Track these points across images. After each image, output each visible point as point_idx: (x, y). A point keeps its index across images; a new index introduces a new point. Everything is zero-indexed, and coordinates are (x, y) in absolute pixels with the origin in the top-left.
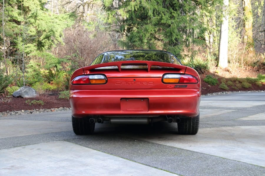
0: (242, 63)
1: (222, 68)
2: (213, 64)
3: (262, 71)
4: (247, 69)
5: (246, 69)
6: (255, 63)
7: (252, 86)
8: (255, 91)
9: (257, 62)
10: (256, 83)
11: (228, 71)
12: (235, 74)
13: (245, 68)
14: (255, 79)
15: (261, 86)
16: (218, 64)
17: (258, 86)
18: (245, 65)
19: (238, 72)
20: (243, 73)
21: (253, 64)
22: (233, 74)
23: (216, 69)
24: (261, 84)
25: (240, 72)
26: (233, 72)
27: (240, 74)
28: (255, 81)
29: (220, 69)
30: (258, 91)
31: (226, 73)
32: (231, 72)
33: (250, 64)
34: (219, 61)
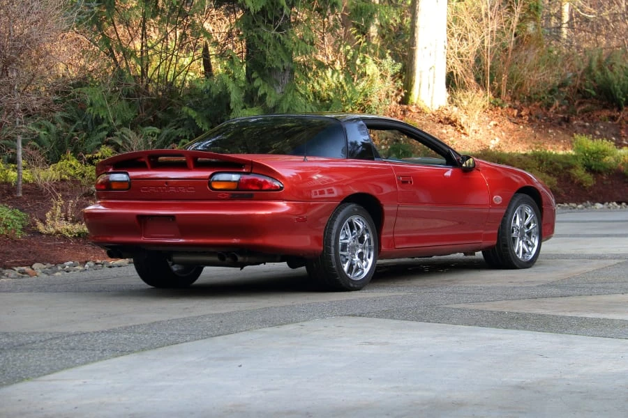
0: (504, 90)
1: (426, 110)
2: (390, 93)
3: (581, 122)
4: (523, 113)
5: (521, 116)
6: (551, 92)
7: (557, 186)
8: (574, 205)
9: (563, 85)
10: (572, 171)
11: (453, 123)
12: (479, 136)
13: (516, 112)
14: (565, 157)
15: (590, 185)
16: (408, 95)
17: (580, 184)
18: (515, 98)
19: (490, 128)
20: (510, 130)
21: (544, 95)
22: (474, 133)
23: (402, 113)
24: (591, 179)
25: (496, 125)
26: (472, 128)
27: (498, 136)
28: (568, 164)
29: (418, 114)
30: (584, 204)
31: (444, 131)
32: (463, 125)
33: (532, 93)
34: (411, 81)
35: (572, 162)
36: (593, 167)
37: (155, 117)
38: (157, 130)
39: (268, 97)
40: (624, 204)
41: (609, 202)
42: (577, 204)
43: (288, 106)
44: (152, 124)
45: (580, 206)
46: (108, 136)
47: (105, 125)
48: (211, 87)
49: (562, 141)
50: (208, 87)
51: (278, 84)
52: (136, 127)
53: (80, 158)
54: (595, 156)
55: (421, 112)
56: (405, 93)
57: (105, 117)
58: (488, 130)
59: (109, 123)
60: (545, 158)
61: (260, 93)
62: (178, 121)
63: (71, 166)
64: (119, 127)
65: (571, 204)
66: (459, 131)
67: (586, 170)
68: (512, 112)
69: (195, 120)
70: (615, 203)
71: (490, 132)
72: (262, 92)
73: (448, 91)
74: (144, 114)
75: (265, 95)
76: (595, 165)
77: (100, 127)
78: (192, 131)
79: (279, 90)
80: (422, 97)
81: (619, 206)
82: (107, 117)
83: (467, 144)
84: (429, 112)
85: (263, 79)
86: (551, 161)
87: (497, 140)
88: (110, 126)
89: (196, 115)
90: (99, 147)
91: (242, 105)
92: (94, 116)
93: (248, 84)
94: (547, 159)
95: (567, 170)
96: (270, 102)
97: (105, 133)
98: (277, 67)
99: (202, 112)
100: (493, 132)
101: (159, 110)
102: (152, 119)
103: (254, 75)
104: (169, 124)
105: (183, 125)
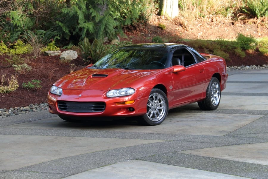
0: (205, 9)
1: (169, 18)
2: (153, 10)
3: (240, 25)
4: (214, 20)
5: (212, 21)
7: (229, 57)
8: (236, 67)
9: (232, 7)
10: (236, 50)
11: (181, 25)
12: (193, 31)
13: (210, 20)
14: (233, 43)
15: (244, 57)
16: (161, 11)
17: (239, 56)
18: (210, 13)
19: (198, 27)
20: (207, 28)
21: (223, 12)
22: (191, 30)
23: (158, 19)
24: (244, 54)
25: (201, 26)
26: (190, 27)
27: (202, 32)
28: (234, 46)
29: (165, 20)
30: (241, 66)
31: (177, 29)
32: (186, 26)
33: (218, 10)
34: (162, 4)
35: (236, 46)
36: (245, 48)
37: (43, 25)
38: (44, 32)
39: (96, 18)
40: (259, 66)
41: (252, 65)
42: (238, 67)
43: (105, 22)
44: (41, 28)
45: (239, 68)
46: (21, 34)
47: (19, 29)
48: (69, 12)
49: (231, 34)
50: (68, 12)
51: (101, 10)
52: (34, 30)
53: (7, 45)
54: (246, 42)
55: (167, 19)
56: (159, 10)
57: (19, 25)
58: (197, 28)
59: (21, 28)
60: (223, 44)
61: (93, 15)
62: (54, 27)
63: (3, 48)
64: (26, 30)
65: (235, 67)
66: (184, 29)
67: (242, 49)
68: (209, 19)
69: (62, 27)
70: (255, 66)
71: (198, 30)
72: (94, 15)
73: (179, 9)
74: (38, 24)
75: (95, 16)
76: (246, 47)
77: (17, 30)
78: (61, 32)
79: (101, 13)
80: (167, 12)
81: (257, 67)
82: (20, 25)
83: (188, 35)
84: (170, 19)
85: (94, 9)
86: (226, 45)
87: (201, 33)
88: (22, 29)
89: (62, 25)
90: (16, 39)
91: (84, 21)
92: (14, 25)
93: (87, 11)
94: (224, 44)
95: (233, 50)
96: (97, 20)
97: (20, 33)
98: (100, 3)
99: (65, 23)
100: (199, 29)
101: (45, 21)
102: (42, 26)
103: (90, 7)
104: (49, 28)
105: (57, 29)
